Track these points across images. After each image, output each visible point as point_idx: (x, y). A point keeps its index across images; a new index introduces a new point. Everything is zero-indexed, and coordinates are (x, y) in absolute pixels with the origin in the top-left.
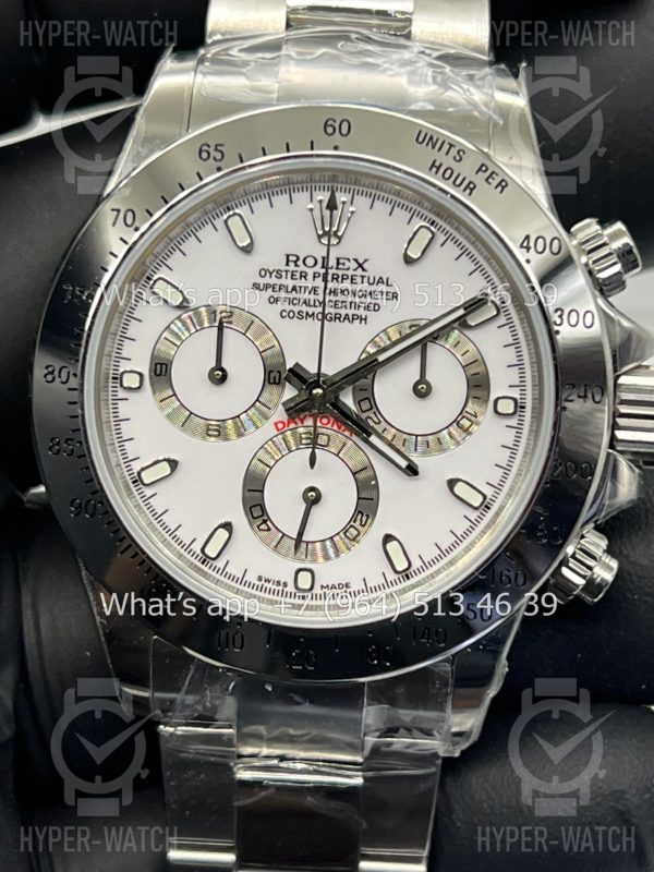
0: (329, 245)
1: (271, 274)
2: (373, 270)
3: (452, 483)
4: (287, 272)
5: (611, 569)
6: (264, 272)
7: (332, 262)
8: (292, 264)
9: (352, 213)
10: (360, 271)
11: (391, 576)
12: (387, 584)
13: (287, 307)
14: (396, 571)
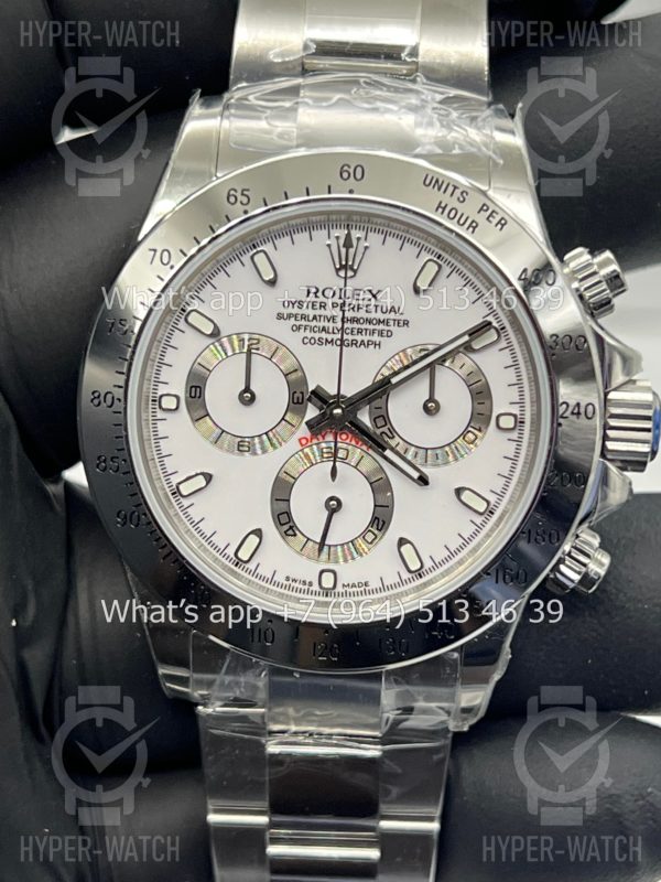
0: (345, 278)
1: (293, 304)
3: (459, 492)
4: (308, 302)
5: (603, 565)
7: (349, 293)
8: (312, 295)
9: (366, 248)
11: (405, 575)
12: (402, 582)
13: (309, 334)
14: (410, 571)
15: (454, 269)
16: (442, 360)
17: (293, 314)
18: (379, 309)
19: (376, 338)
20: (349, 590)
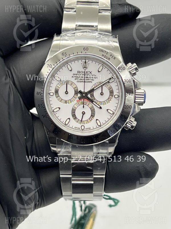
0: (85, 69)
2: (93, 73)
3: (107, 110)
5: (135, 124)
6: (74, 74)
7: (86, 72)
8: (79, 73)
9: (89, 63)
10: (90, 74)
11: (98, 126)
12: (97, 128)
13: (78, 80)
15: (106, 67)
16: (104, 85)
17: (75, 76)
19: (91, 81)
20: (87, 129)
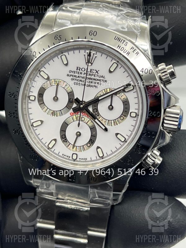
1: (72, 72)
2: (100, 73)
3: (117, 134)
4: (77, 72)
6: (70, 71)
7: (89, 70)
8: (78, 70)
9: (96, 57)
10: (97, 73)
11: (98, 158)
12: (97, 160)
13: (76, 82)
14: (100, 157)
15: (122, 66)
16: (116, 94)
17: (72, 75)
18: (98, 76)
19: (96, 85)
20: (81, 160)
